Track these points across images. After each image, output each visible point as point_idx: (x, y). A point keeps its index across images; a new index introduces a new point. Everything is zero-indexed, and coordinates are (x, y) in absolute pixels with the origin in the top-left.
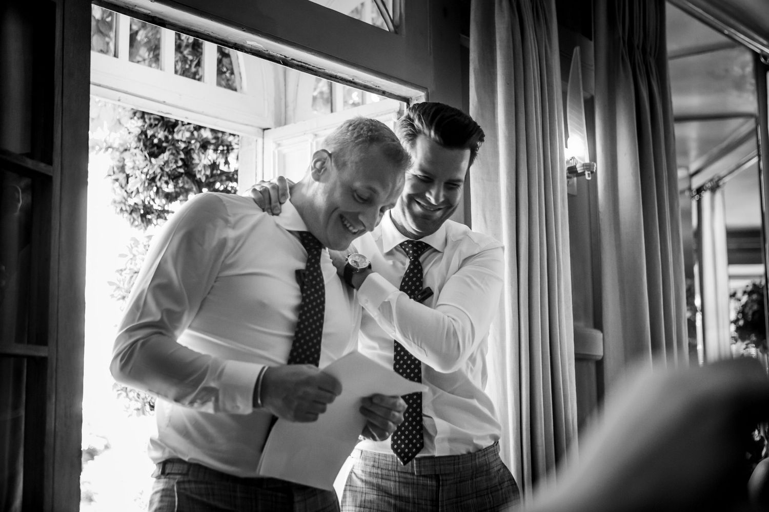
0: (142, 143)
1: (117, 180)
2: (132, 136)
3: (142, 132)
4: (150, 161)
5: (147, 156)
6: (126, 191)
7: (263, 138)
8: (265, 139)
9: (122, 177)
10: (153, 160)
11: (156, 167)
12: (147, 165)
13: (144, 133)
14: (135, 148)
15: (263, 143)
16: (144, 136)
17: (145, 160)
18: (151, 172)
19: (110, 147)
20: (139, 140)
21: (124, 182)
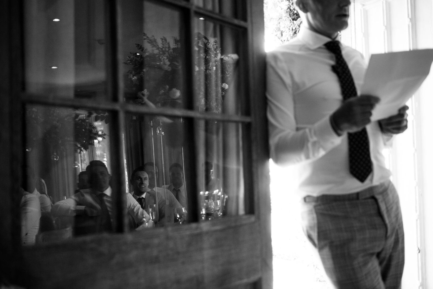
0: (288, 14)
1: (276, 35)
2: (283, 10)
3: (288, 8)
4: (294, 23)
5: (292, 20)
6: (281, 40)
7: (354, 3)
8: (355, 3)
9: (279, 33)
10: (294, 21)
11: (296, 25)
12: (292, 25)
13: (289, 8)
14: (285, 17)
15: (354, 5)
16: (289, 10)
17: (290, 22)
18: (294, 29)
19: (272, 19)
20: (287, 12)
21: (280, 35)
